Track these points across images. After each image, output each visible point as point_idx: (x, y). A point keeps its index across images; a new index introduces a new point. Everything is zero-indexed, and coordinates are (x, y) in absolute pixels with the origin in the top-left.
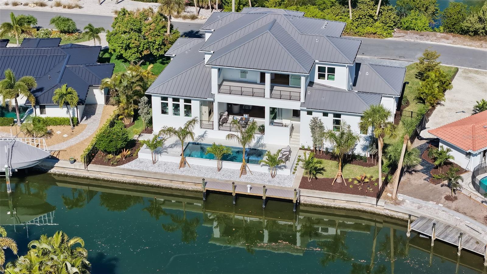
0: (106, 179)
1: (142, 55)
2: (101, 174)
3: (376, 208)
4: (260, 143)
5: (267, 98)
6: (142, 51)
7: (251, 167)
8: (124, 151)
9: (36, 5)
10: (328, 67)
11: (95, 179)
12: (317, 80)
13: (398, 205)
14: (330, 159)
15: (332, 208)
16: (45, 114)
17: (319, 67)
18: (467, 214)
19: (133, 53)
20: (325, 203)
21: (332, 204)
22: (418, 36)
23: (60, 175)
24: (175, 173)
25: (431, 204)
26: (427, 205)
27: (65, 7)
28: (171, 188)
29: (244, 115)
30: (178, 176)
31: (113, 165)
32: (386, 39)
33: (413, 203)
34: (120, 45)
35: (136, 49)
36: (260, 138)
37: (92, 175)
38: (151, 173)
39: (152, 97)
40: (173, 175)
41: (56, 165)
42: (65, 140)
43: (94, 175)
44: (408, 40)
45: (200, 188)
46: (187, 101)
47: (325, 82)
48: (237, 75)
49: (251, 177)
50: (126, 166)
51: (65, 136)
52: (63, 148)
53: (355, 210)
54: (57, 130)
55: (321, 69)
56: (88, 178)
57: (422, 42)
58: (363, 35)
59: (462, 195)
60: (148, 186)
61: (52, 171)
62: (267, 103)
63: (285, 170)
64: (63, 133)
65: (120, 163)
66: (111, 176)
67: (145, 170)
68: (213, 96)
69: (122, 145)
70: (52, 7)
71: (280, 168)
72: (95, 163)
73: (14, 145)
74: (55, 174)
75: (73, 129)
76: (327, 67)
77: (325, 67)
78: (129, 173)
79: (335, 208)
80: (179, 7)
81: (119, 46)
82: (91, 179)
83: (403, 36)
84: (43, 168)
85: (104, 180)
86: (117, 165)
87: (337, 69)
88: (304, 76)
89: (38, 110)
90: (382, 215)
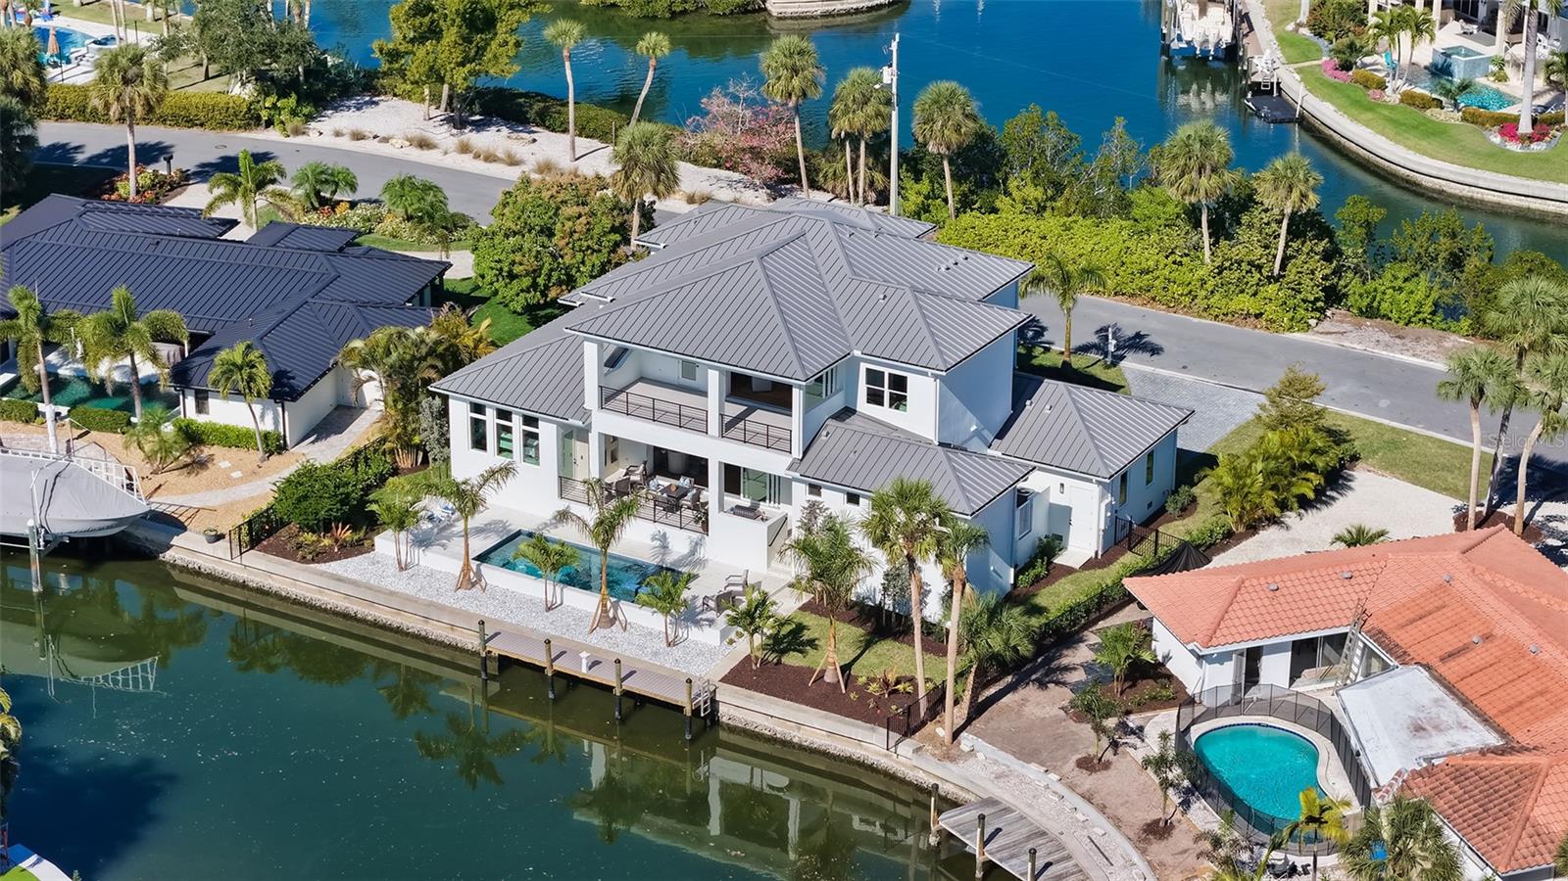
0: (284, 594)
1: (547, 296)
2: (273, 579)
3: (897, 763)
4: (697, 556)
5: (713, 437)
6: (547, 287)
7: (629, 611)
8: (337, 528)
9: (408, 143)
10: (890, 374)
11: (260, 591)
12: (863, 405)
13: (951, 761)
14: (850, 622)
15: (794, 747)
16: (208, 413)
17: (868, 370)
18: (1107, 811)
19: (522, 291)
20: (781, 730)
21: (798, 736)
22: (1386, 337)
23: (184, 569)
24: (441, 601)
25: (1033, 770)
26: (1024, 771)
27: (477, 156)
28: (425, 639)
29: (682, 479)
30: (442, 608)
31: (303, 560)
32: (1288, 335)
33: (996, 762)
34: (493, 265)
35: (526, 282)
36: (696, 544)
37: (255, 580)
38: (380, 592)
39: (450, 401)
40: (431, 604)
41: (175, 541)
42: (229, 482)
43: (257, 579)
44: (1349, 345)
45: (471, 642)
46: (530, 421)
47: (884, 413)
48: (673, 371)
49: (617, 635)
50: (334, 567)
51: (237, 474)
52: (210, 504)
53: (849, 761)
54: (223, 459)
55: (874, 377)
56: (244, 586)
57: (1385, 353)
58: (1227, 316)
59: (1129, 758)
60: (375, 624)
61: (168, 556)
62: (717, 451)
63: (706, 629)
64: (234, 468)
65: (321, 556)
66: (295, 585)
67: (372, 582)
68: (587, 414)
69: (331, 510)
70: (446, 153)
71: (697, 623)
72: (265, 550)
73: (62, 475)
74: (174, 566)
75: (263, 461)
76: (887, 371)
77: (883, 373)
78: (333, 585)
79: (802, 748)
80: (659, 180)
81: (492, 269)
82: (252, 589)
83: (1343, 333)
84: (147, 545)
85: (277, 596)
86: (313, 561)
87: (913, 381)
88: (800, 387)
89: (190, 402)
90: (910, 784)
